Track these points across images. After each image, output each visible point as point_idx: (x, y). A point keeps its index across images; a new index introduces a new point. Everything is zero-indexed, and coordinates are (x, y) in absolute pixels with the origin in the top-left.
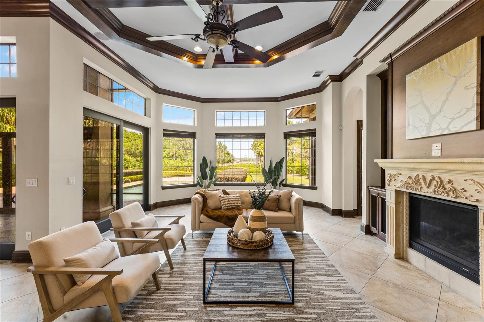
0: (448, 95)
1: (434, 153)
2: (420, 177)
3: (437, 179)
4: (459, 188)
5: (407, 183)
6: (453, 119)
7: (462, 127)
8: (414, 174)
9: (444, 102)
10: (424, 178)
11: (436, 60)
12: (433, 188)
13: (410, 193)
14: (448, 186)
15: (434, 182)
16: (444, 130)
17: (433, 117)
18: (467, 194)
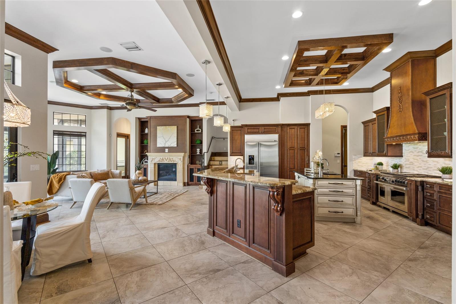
0: (170, 137)
1: (166, 151)
2: (164, 158)
3: (168, 158)
4: (174, 160)
5: (159, 160)
6: (172, 143)
7: (174, 146)
8: (162, 158)
9: (169, 138)
10: (165, 158)
11: (167, 126)
12: (168, 160)
13: (158, 163)
14: (172, 160)
15: (168, 159)
16: (169, 146)
17: (166, 142)
18: (176, 161)
